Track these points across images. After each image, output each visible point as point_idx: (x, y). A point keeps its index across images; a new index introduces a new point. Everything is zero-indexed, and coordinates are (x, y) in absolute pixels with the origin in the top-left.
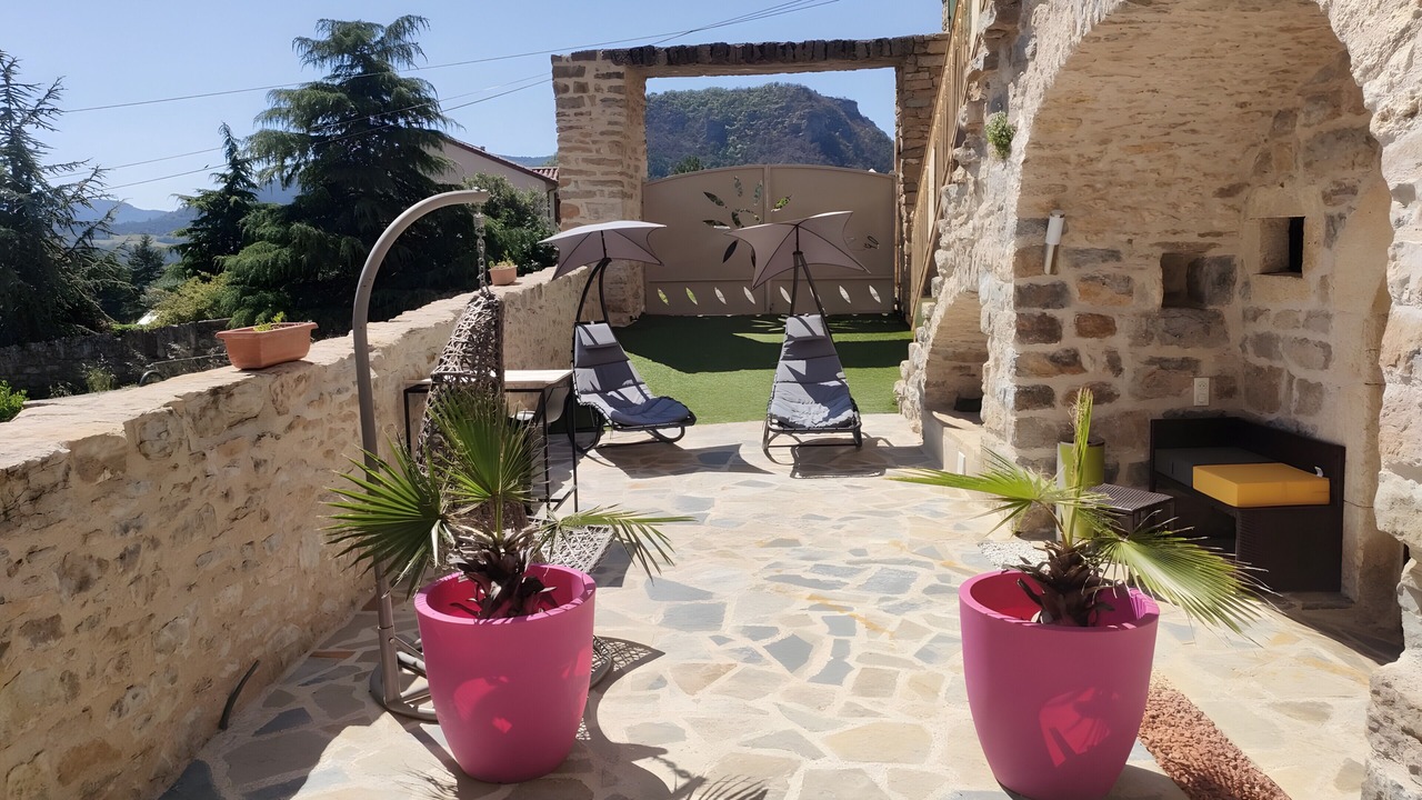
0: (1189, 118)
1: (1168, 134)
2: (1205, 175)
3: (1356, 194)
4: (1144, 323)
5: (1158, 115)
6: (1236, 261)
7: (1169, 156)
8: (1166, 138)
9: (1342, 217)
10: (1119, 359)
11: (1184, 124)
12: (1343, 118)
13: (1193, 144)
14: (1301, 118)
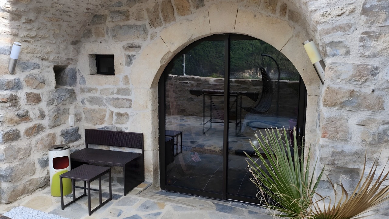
0: (71, 10)
1: (61, 15)
2: (68, 35)
3: (140, 48)
4: (51, 95)
5: (62, 5)
6: (77, 70)
7: (59, 25)
8: (60, 17)
9: (134, 56)
10: (44, 112)
11: (67, 12)
12: (130, 21)
13: (68, 21)
14: (109, 19)
